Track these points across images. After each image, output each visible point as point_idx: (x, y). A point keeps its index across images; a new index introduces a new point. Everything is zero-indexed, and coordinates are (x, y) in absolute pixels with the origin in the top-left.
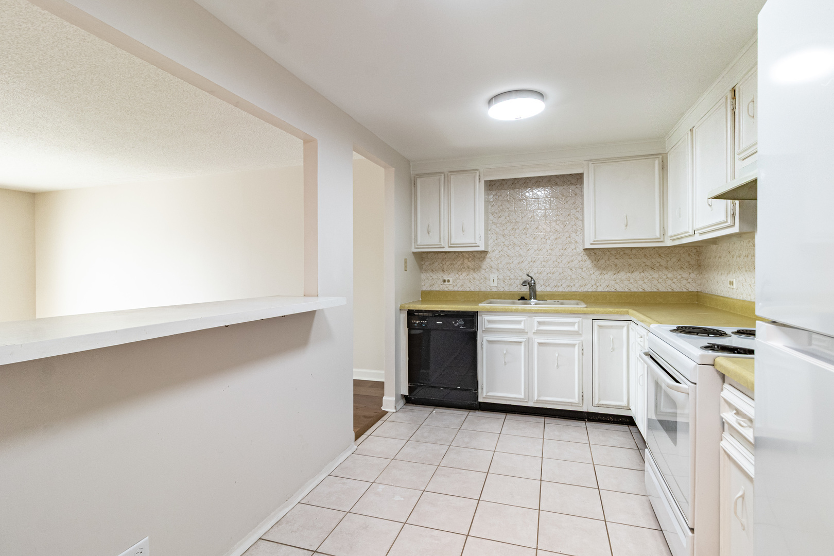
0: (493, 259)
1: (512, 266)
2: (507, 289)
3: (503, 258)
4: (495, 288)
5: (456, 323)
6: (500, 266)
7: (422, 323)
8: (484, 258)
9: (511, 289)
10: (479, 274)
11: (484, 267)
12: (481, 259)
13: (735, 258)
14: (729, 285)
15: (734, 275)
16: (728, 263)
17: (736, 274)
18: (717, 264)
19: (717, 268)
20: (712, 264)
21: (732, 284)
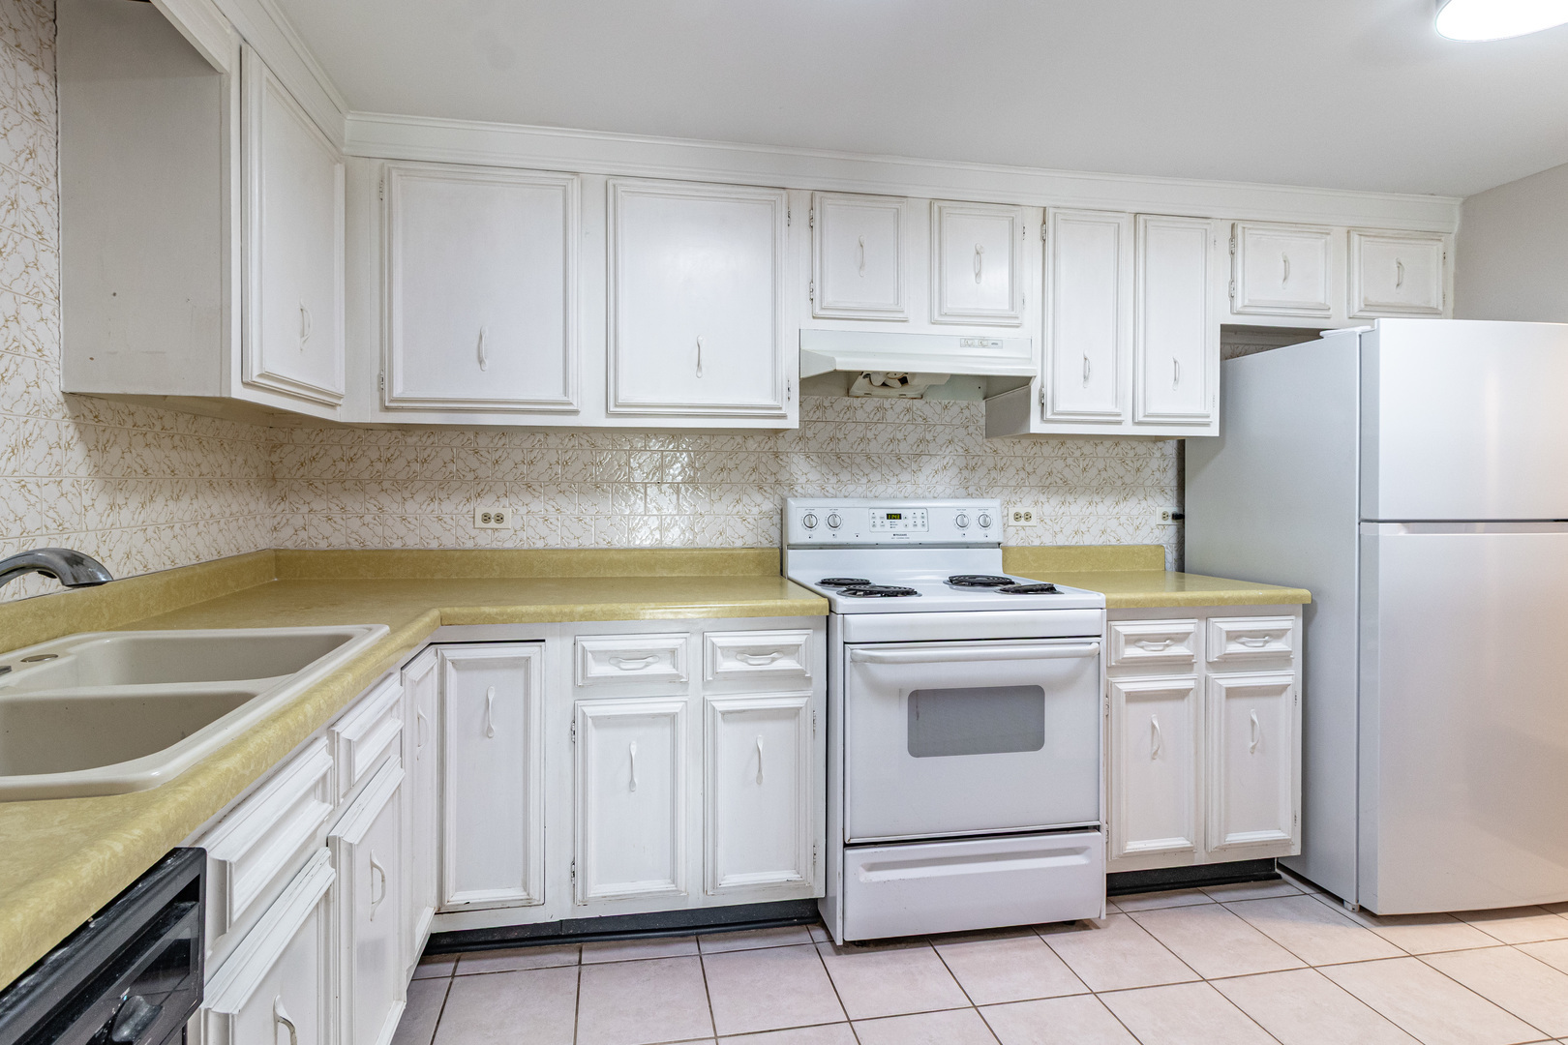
13: (507, 465)
14: (479, 523)
15: (505, 501)
16: (470, 476)
17: (513, 499)
18: (402, 476)
19: (404, 486)
20: (366, 476)
21: (500, 518)
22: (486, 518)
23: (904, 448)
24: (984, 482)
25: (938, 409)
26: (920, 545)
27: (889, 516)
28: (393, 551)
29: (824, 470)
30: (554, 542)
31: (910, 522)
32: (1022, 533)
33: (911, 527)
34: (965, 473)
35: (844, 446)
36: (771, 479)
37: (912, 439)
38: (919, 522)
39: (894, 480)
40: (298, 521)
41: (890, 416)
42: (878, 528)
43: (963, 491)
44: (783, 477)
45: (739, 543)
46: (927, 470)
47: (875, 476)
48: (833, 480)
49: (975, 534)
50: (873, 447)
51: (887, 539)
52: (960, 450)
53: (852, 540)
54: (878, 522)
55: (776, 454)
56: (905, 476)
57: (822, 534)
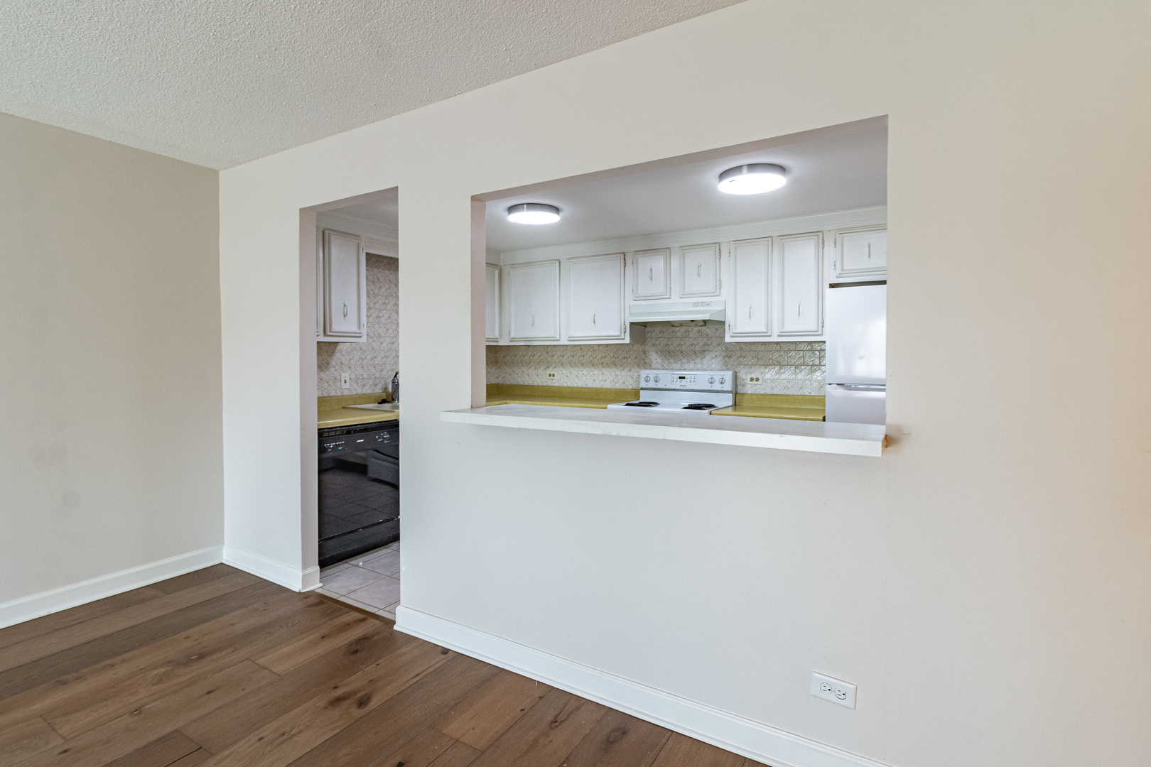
0: (344, 353)
1: (365, 362)
2: (360, 391)
3: (355, 352)
4: (347, 391)
5: (379, 438)
6: (353, 362)
7: (339, 445)
8: (334, 351)
9: (365, 392)
10: (328, 373)
11: (333, 363)
12: (330, 353)
13: (556, 357)
14: (548, 377)
15: (555, 369)
16: (546, 361)
17: (557, 368)
18: (528, 361)
19: (528, 364)
20: (519, 361)
21: (554, 376)
22: (550, 375)
23: (698, 348)
24: (736, 363)
25: (714, 330)
26: (693, 391)
27: (680, 378)
28: (534, 386)
29: (664, 358)
30: (569, 384)
31: (689, 380)
32: (754, 388)
33: (689, 383)
34: (727, 359)
35: (671, 348)
36: (643, 362)
37: (701, 344)
38: (692, 380)
39: (693, 362)
40: (503, 375)
41: (692, 334)
42: (675, 382)
43: (724, 367)
44: (647, 361)
45: (630, 387)
46: (708, 358)
47: (685, 361)
48: (667, 362)
49: (717, 386)
50: (684, 348)
51: (677, 387)
52: (724, 349)
53: (663, 387)
54: (675, 380)
55: (644, 352)
56: (698, 360)
57: (652, 384)
